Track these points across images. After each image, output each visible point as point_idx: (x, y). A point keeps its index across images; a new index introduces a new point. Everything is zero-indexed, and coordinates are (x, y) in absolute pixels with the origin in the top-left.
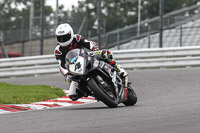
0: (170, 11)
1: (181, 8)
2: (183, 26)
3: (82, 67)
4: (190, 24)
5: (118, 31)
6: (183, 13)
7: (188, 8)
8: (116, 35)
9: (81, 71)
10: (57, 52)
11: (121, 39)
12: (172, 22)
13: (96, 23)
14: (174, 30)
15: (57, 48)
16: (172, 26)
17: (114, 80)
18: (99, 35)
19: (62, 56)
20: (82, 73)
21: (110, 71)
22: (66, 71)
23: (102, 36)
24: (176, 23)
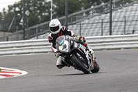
0: (72, 12)
1: (81, 10)
2: (82, 23)
3: (67, 47)
4: (87, 21)
5: (36, 26)
6: (82, 14)
7: (85, 10)
8: (35, 29)
9: (67, 50)
10: (49, 38)
11: (39, 31)
12: (74, 20)
13: (22, 21)
14: (75, 26)
15: (50, 35)
16: (74, 22)
17: (87, 56)
18: (24, 30)
19: (54, 40)
20: (68, 51)
21: (84, 50)
22: (56, 50)
23: (26, 30)
24: (77, 21)
